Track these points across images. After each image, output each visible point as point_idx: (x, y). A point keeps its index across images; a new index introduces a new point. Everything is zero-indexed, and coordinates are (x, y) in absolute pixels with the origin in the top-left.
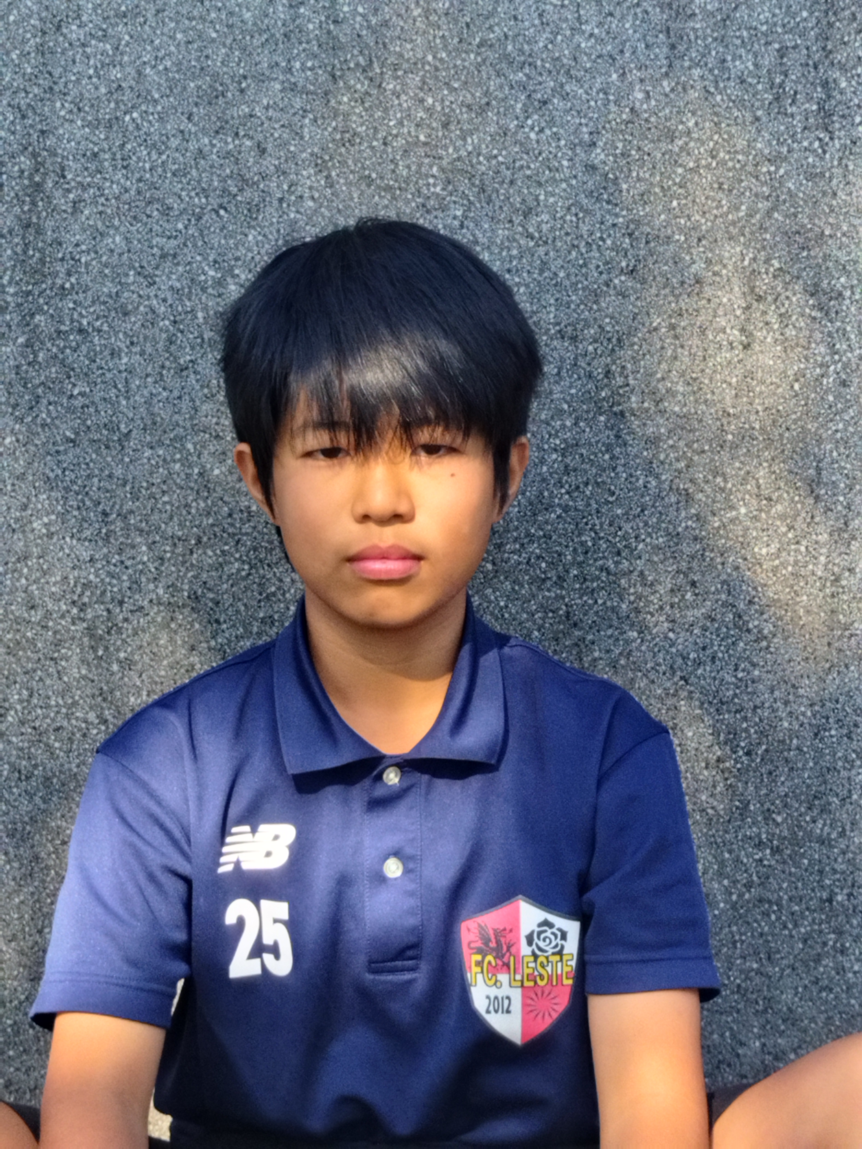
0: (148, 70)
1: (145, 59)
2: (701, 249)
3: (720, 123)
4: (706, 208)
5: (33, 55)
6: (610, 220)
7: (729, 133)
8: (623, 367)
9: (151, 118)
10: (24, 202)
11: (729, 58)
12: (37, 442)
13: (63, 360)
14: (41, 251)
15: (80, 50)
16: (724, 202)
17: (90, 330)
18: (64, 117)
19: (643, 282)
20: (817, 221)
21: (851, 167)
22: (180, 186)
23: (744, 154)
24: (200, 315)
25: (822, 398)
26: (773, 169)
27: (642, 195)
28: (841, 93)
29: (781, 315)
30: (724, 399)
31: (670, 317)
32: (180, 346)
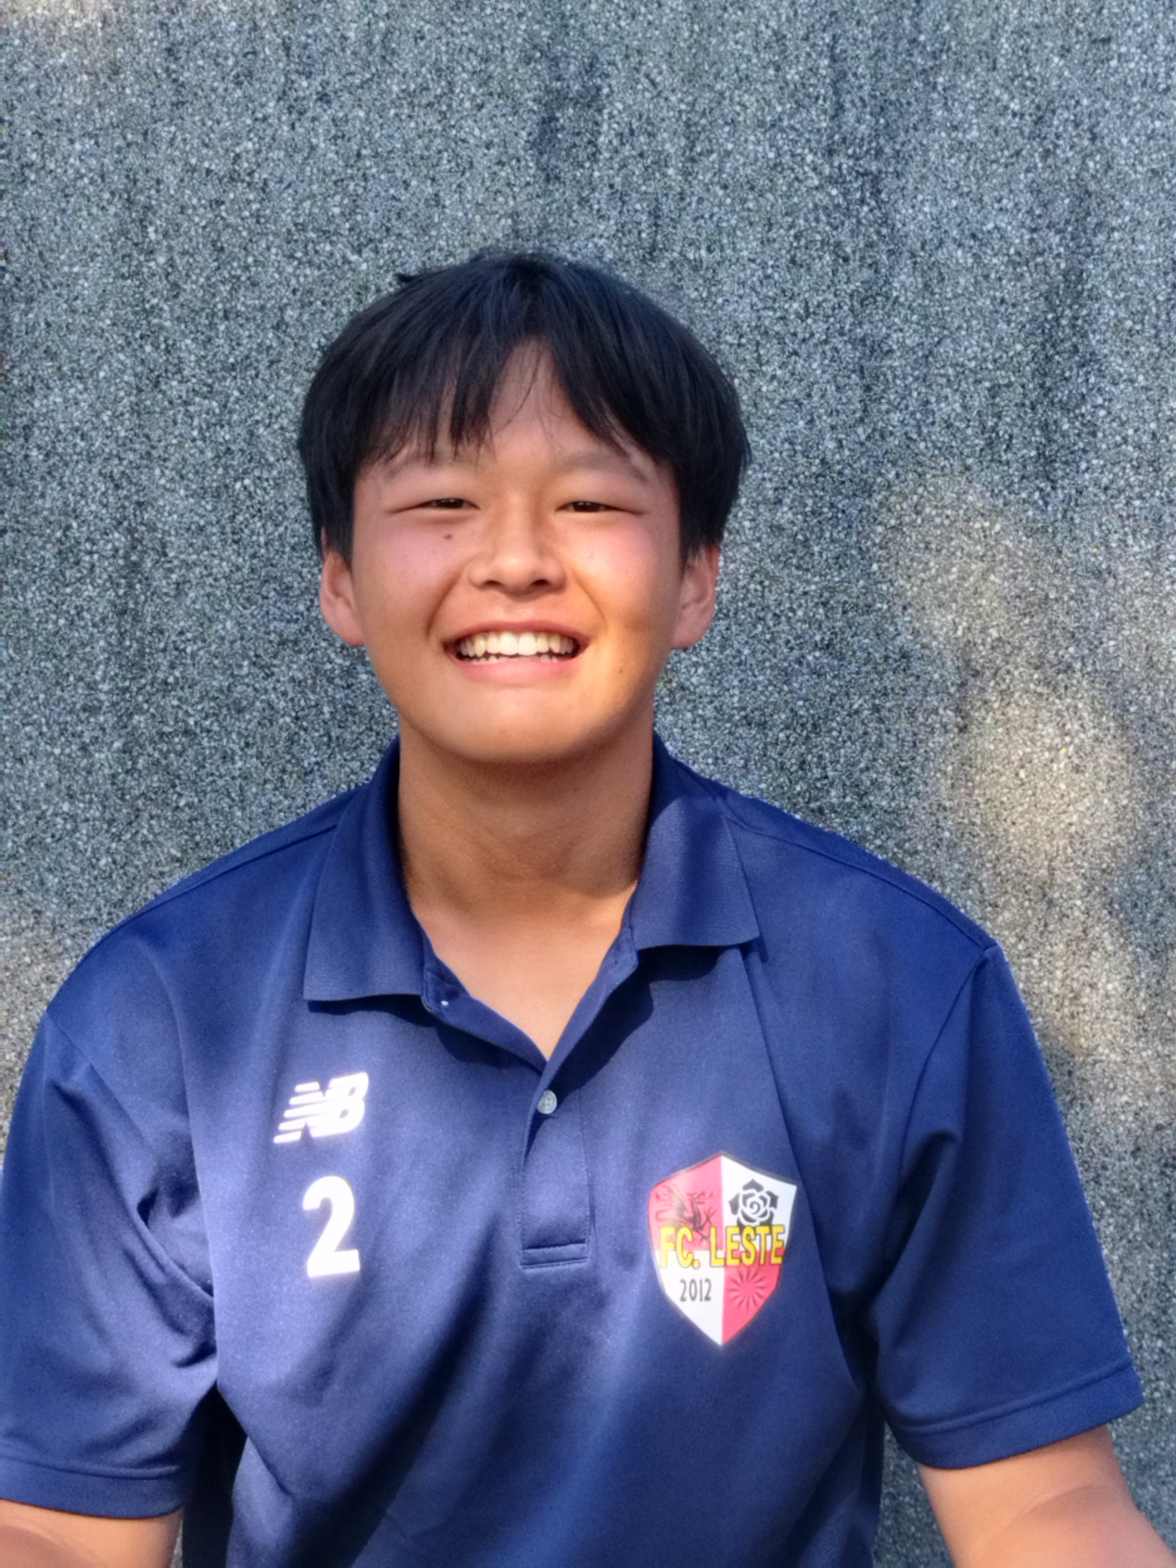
0: (261, 430)
1: (258, 418)
2: (907, 619)
3: (924, 474)
4: (911, 572)
5: (127, 416)
6: (800, 588)
7: (935, 486)
8: (820, 757)
9: (265, 484)
10: (118, 585)
11: (933, 399)
12: (137, 862)
13: (167, 766)
14: (140, 641)
15: (182, 409)
16: (932, 564)
17: (198, 731)
18: (164, 487)
19: (841, 657)
20: (1039, 583)
21: (1077, 521)
22: (300, 562)
23: (953, 508)
24: (326, 709)
25: (1052, 787)
26: (987, 524)
27: (838, 558)
28: (1063, 436)
29: (1001, 692)
30: (938, 790)
31: (873, 697)
32: (304, 747)
